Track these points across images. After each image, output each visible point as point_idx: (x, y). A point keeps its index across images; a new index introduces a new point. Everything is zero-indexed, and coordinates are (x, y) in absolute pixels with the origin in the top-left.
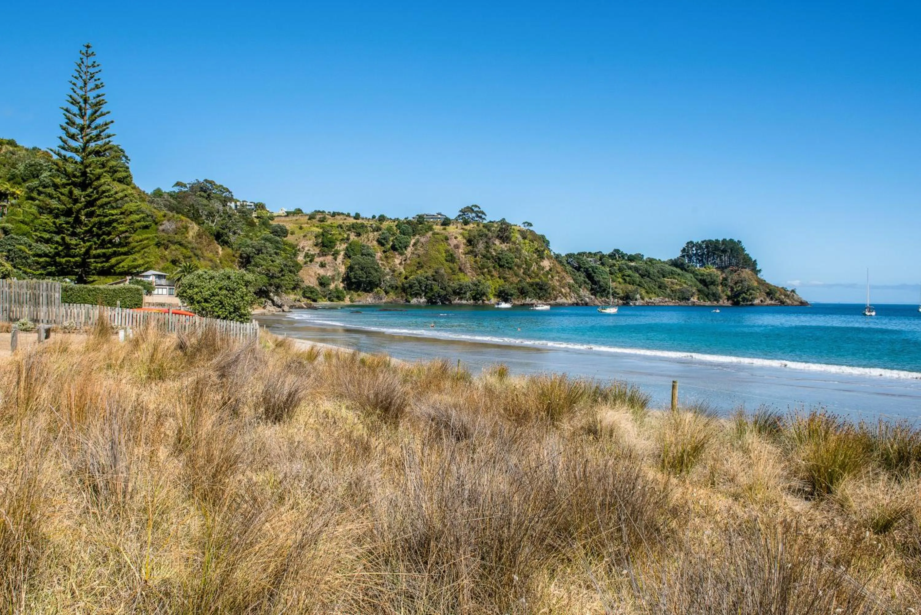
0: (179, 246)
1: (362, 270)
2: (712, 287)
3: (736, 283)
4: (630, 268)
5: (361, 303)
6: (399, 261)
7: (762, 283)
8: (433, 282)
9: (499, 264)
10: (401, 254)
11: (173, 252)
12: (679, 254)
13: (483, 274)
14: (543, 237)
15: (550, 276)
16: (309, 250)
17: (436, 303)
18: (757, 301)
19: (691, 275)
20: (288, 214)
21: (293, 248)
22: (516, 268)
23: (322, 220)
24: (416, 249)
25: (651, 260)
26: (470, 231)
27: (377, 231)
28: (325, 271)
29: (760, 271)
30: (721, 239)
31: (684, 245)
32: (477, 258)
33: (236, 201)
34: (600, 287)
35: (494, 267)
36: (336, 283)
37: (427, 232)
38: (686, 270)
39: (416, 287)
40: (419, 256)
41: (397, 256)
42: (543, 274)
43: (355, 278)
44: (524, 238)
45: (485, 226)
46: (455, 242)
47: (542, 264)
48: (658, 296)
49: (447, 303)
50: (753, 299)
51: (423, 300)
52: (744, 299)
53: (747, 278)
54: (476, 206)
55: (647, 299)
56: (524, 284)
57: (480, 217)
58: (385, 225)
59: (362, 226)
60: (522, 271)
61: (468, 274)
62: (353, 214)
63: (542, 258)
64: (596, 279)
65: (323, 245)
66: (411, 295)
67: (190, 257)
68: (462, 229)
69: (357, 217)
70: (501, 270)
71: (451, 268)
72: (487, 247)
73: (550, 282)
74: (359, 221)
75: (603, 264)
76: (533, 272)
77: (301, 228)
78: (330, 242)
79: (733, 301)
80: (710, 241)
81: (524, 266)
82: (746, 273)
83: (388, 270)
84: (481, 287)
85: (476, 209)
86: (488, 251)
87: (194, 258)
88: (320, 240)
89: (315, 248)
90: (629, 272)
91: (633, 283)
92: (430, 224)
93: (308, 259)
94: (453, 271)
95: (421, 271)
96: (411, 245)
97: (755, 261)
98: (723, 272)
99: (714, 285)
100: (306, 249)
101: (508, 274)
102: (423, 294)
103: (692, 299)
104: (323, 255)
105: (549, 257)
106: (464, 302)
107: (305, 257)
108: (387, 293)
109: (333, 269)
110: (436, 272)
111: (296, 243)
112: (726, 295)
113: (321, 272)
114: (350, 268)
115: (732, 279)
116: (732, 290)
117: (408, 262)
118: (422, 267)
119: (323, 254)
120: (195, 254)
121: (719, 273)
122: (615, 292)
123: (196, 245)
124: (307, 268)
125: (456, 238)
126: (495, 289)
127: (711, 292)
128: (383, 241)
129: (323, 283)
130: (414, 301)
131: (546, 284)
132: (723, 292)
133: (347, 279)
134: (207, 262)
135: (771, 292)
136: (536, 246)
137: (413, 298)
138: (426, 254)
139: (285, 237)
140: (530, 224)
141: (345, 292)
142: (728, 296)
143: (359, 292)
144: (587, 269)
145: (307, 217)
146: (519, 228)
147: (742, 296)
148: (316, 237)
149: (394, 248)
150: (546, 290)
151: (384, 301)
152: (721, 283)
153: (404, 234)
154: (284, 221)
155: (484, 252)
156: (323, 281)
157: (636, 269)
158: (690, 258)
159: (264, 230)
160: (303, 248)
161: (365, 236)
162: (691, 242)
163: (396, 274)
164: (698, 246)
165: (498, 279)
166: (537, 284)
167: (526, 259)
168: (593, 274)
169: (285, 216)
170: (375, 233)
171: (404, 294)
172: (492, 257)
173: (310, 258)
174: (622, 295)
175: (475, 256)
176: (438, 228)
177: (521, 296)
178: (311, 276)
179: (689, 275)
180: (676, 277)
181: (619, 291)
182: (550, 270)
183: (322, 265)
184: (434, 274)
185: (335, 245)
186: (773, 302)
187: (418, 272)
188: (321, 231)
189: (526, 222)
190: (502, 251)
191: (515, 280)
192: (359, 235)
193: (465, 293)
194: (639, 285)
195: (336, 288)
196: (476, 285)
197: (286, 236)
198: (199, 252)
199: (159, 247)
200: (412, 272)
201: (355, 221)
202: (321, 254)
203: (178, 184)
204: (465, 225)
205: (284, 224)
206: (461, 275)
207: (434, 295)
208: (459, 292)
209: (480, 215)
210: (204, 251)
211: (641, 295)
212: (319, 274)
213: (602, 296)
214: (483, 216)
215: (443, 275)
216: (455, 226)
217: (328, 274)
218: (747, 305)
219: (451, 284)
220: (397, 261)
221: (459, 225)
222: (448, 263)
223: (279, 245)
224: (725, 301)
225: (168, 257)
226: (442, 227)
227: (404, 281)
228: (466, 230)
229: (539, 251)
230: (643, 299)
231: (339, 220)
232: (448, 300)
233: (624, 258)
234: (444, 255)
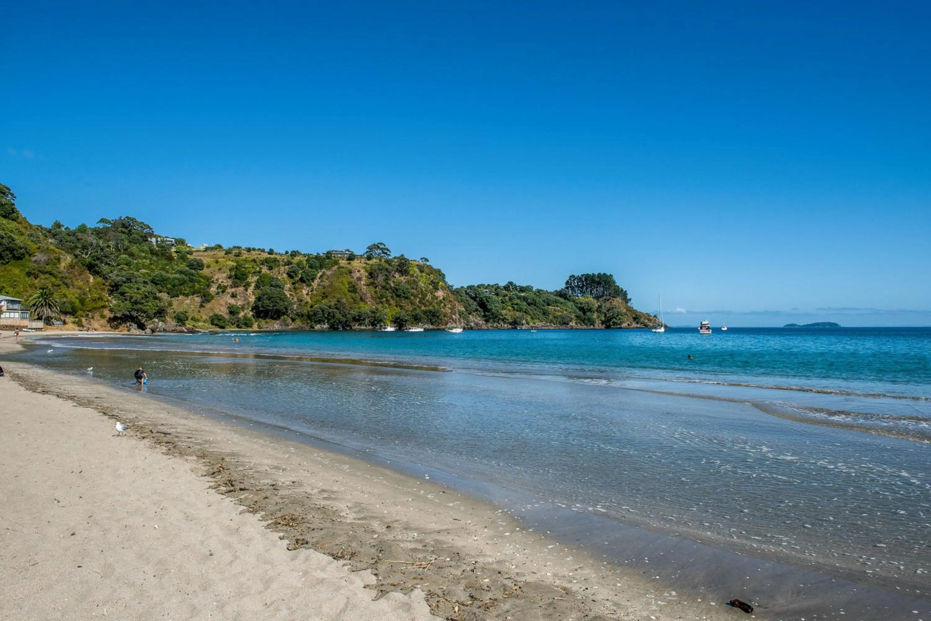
0: (49, 276)
1: (269, 300)
2: (588, 314)
3: (608, 310)
4: (519, 298)
5: (268, 329)
6: (306, 292)
7: (630, 310)
8: (335, 310)
9: (396, 294)
10: (309, 286)
11: (42, 281)
12: (564, 286)
13: (382, 303)
14: (439, 271)
15: (442, 305)
16: (222, 282)
17: (338, 329)
18: (624, 325)
19: (572, 303)
20: (207, 249)
21: (208, 280)
22: (412, 298)
23: (238, 255)
24: (322, 281)
25: (539, 291)
26: (372, 265)
27: (288, 265)
28: (235, 301)
29: (630, 299)
30: (596, 274)
31: (568, 278)
32: (377, 289)
33: (156, 237)
34: (493, 314)
35: (392, 297)
36: (246, 311)
37: (333, 266)
38: (568, 300)
39: (320, 315)
40: (324, 288)
41: (305, 287)
42: (437, 303)
43: (262, 307)
44: (422, 272)
45: (387, 261)
46: (358, 275)
47: (436, 294)
48: (541, 321)
49: (348, 328)
50: (622, 323)
51: (326, 326)
52: (615, 323)
53: (617, 305)
54: (381, 244)
55: (531, 324)
56: (418, 311)
57: (386, 253)
58: (297, 259)
59: (275, 261)
60: (418, 300)
61: (369, 303)
62: (267, 250)
63: (436, 289)
64: (489, 307)
65: (236, 277)
66: (315, 322)
67: (59, 286)
68: (365, 263)
69: (271, 252)
70: (398, 299)
71: (353, 298)
72: (387, 279)
73: (442, 310)
74: (272, 256)
75: (497, 295)
76: (428, 301)
77: (217, 262)
78: (243, 275)
79: (606, 325)
80: (588, 274)
81: (420, 296)
82: (617, 301)
83: (295, 300)
84: (378, 314)
85: (382, 246)
86: (387, 283)
87: (63, 287)
88: (233, 274)
89: (228, 280)
90: (518, 301)
91: (520, 310)
92: (336, 259)
93: (220, 290)
94: (355, 300)
95: (325, 300)
96: (318, 278)
97: (626, 291)
98: (598, 301)
99: (591, 312)
100: (220, 281)
101: (404, 303)
102: (326, 321)
103: (571, 324)
104: (235, 287)
105: (443, 289)
106: (363, 327)
107: (218, 288)
108: (293, 320)
109: (243, 299)
110: (338, 301)
111: (211, 275)
112: (601, 320)
113: (232, 301)
114: (259, 299)
115: (605, 307)
116: (605, 316)
117: (315, 292)
118: (327, 297)
119: (235, 285)
120: (64, 283)
121: (595, 301)
122: (505, 318)
123: (67, 274)
124: (218, 298)
125: (359, 271)
126: (392, 316)
127: (587, 318)
128: (292, 274)
129: (233, 311)
130: (318, 327)
131: (438, 312)
132: (598, 317)
133: (255, 308)
134: (76, 290)
135: (636, 318)
136: (432, 278)
137: (316, 324)
138: (331, 286)
139: (200, 270)
140: (427, 260)
141: (253, 320)
142: (603, 321)
143: (267, 320)
144: (482, 298)
145: (224, 252)
146: (417, 263)
147: (613, 321)
148: (230, 270)
149: (302, 280)
150: (438, 317)
151: (290, 327)
152: (597, 310)
153: (312, 268)
154: (202, 256)
155: (384, 284)
156: (232, 310)
157: (525, 299)
158: (573, 289)
159: (182, 264)
160: (217, 280)
161: (277, 269)
162: (573, 276)
163: (303, 303)
164: (580, 279)
165: (395, 308)
166: (430, 312)
167: (422, 289)
168: (487, 303)
169: (204, 251)
170: (287, 267)
171: (309, 321)
172: (391, 288)
173: (223, 289)
174: (510, 320)
175: (376, 288)
176: (343, 263)
177: (415, 322)
178: (222, 305)
179: (570, 304)
180: (560, 305)
181: (509, 317)
182: (444, 299)
183: (234, 296)
184: (337, 303)
185: (247, 277)
186: (638, 326)
187: (323, 301)
188: (235, 264)
189: (424, 258)
190: (400, 283)
191: (410, 308)
192: (270, 268)
193: (364, 320)
194: (525, 312)
195: (245, 317)
196: (374, 312)
197: (202, 269)
198: (68, 281)
199: (29, 276)
200: (317, 301)
201: (269, 256)
202: (233, 286)
203: (102, 221)
204: (368, 260)
205: (202, 258)
206: (362, 304)
207: (335, 322)
208: (358, 319)
209: (385, 251)
210: (74, 280)
211: (526, 320)
212: (229, 304)
213: (494, 322)
214: (388, 253)
215: (344, 304)
216: (359, 261)
217: (239, 304)
218: (616, 328)
219: (352, 312)
220: (305, 292)
221: (363, 260)
222: (350, 294)
223: (194, 278)
224: (600, 325)
225: (37, 285)
226: (347, 262)
227: (309, 309)
228: (369, 264)
229: (434, 283)
230: (528, 324)
231: (254, 255)
232: (349, 326)
233: (516, 290)
234: (347, 286)
